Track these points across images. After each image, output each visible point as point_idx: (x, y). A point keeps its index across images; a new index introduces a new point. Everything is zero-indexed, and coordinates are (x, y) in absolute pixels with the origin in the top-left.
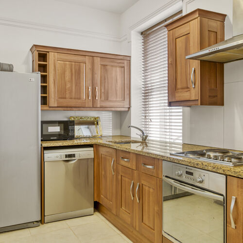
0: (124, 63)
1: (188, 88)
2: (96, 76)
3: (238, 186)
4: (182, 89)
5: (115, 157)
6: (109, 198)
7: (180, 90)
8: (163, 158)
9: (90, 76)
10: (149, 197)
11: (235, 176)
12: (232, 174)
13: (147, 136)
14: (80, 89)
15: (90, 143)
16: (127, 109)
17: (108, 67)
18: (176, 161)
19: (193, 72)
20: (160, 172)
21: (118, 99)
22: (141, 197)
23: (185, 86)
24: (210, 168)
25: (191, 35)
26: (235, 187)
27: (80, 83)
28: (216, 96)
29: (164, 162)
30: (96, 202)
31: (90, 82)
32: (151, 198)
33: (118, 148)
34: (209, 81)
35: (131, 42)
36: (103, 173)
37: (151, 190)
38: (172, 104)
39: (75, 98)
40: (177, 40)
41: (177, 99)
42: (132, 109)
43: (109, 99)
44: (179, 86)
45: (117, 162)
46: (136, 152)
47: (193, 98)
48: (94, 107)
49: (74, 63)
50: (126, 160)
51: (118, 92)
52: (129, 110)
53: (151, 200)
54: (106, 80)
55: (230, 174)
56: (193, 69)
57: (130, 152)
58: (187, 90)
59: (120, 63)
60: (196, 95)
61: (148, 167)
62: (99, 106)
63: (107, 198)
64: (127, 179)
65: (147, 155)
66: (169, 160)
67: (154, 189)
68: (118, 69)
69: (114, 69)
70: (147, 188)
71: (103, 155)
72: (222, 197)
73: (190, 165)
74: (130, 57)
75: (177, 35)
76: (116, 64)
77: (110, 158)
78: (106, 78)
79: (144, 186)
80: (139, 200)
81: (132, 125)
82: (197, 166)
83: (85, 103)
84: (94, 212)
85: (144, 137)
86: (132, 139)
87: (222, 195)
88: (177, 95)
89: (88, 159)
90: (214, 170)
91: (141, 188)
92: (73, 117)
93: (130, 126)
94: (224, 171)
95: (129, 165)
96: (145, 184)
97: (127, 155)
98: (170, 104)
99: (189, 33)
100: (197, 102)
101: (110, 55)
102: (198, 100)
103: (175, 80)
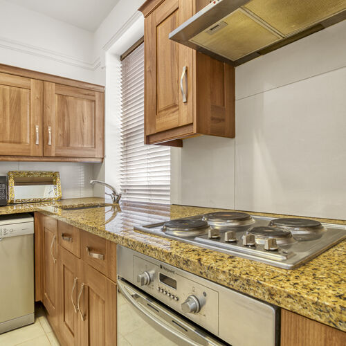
0: (94, 96)
1: (175, 106)
2: (49, 110)
4: (167, 109)
5: (56, 232)
7: (163, 113)
9: (38, 109)
13: (119, 196)
14: (20, 127)
16: (100, 160)
17: (69, 99)
19: (184, 75)
21: (85, 146)
22: (87, 312)
23: (170, 103)
25: (181, 11)
27: (20, 120)
28: (223, 120)
31: (38, 118)
34: (211, 93)
35: (105, 67)
38: (152, 140)
39: (10, 142)
40: (159, 27)
41: (159, 129)
42: (106, 160)
43: (71, 145)
44: (161, 106)
45: (58, 242)
47: (184, 122)
48: (45, 157)
49: (8, 88)
51: (85, 136)
52: (102, 162)
54: (66, 118)
56: (184, 69)
57: (72, 226)
58: (175, 109)
59: (88, 95)
60: (188, 116)
62: (53, 155)
63: (50, 299)
64: (70, 274)
68: (85, 103)
69: (79, 102)
70: (94, 296)
71: (45, 230)
74: (104, 87)
75: (158, 19)
76: (81, 96)
77: (52, 234)
78: (66, 114)
79: (91, 291)
82: (185, 268)
83: (29, 149)
85: (116, 197)
88: (158, 122)
89: (24, 236)
92: (12, 172)
95: (72, 248)
98: (148, 140)
99: (178, 8)
100: (190, 127)
101: (72, 82)
102: (192, 124)
103: (155, 97)
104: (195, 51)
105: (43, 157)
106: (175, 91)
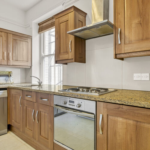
0: (28, 40)
1: (67, 52)
3: (104, 108)
4: (64, 52)
5: (21, 95)
6: (17, 121)
7: (62, 54)
8: (54, 94)
10: (45, 119)
11: (103, 101)
12: (100, 100)
13: (42, 82)
15: (5, 87)
16: (30, 67)
17: (18, 41)
18: (63, 95)
19: (70, 43)
20: (52, 103)
22: (39, 120)
24: (86, 97)
25: (69, 22)
26: (102, 108)
28: (82, 57)
29: (54, 96)
30: (9, 125)
31: (5, 49)
32: (46, 119)
33: (24, 89)
34: (79, 49)
35: (32, 28)
36: (14, 106)
37: (46, 114)
38: (58, 62)
40: (61, 24)
41: (61, 59)
42: (33, 67)
44: (62, 51)
45: (23, 98)
46: (36, 91)
47: (70, 58)
50: (29, 96)
52: (31, 68)
53: (46, 121)
55: (99, 100)
56: (70, 41)
57: (32, 91)
58: (67, 53)
59: (25, 39)
60: (72, 56)
61: (44, 100)
62: (11, 64)
63: (16, 122)
64: (30, 109)
65: (43, 92)
66: (58, 94)
67: (48, 114)
68: (24, 43)
69: (22, 42)
70: (43, 113)
71: (13, 95)
72: (94, 115)
73: (72, 97)
74: (32, 36)
75: (61, 21)
76: (23, 40)
77: (19, 96)
78: (17, 47)
79: (41, 112)
80: (38, 121)
81: (32, 75)
82: (77, 97)
83: (2, 62)
84: (8, 131)
85: (40, 82)
86: (32, 84)
87: (93, 114)
88: (60, 56)
89: (4, 97)
90: (88, 99)
91: (39, 114)
93: (31, 76)
94: (95, 99)
95: (31, 100)
96: (42, 111)
97: (30, 94)
98: (56, 62)
99: (68, 20)
100: (72, 60)
101: (19, 34)
102: (73, 59)
103: (59, 48)
104: (74, 36)
105: (7, 65)
106: (67, 47)
